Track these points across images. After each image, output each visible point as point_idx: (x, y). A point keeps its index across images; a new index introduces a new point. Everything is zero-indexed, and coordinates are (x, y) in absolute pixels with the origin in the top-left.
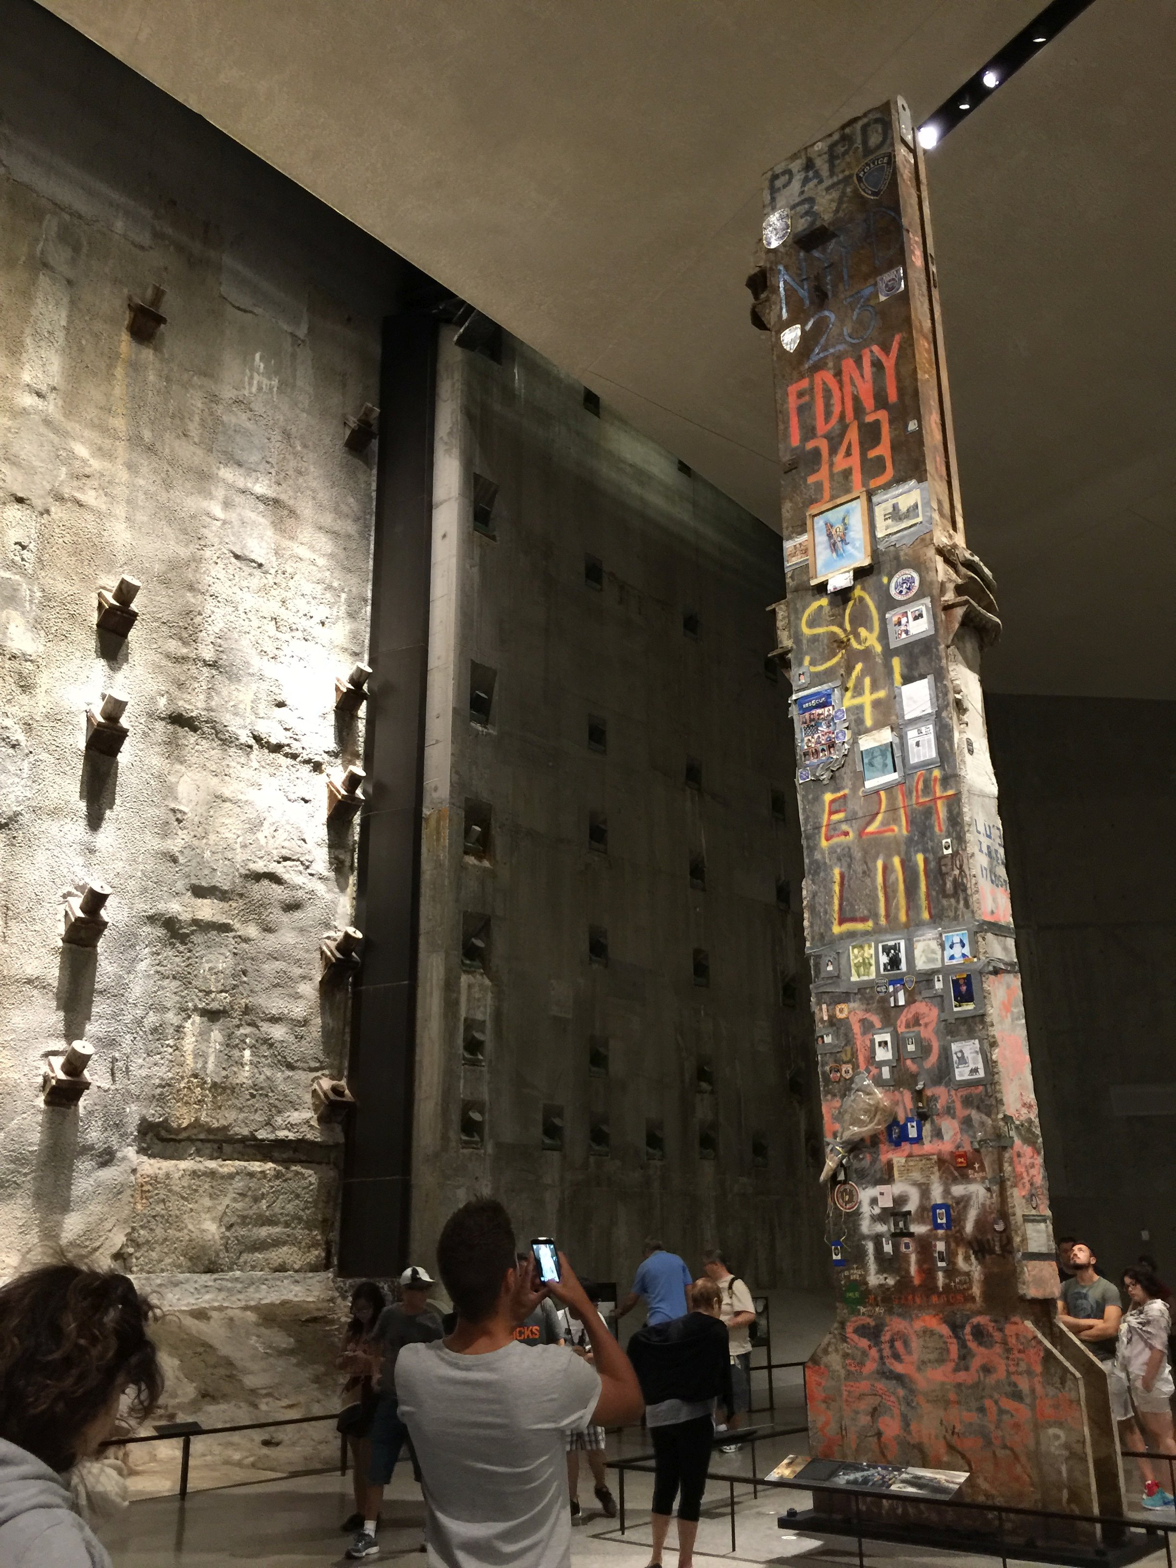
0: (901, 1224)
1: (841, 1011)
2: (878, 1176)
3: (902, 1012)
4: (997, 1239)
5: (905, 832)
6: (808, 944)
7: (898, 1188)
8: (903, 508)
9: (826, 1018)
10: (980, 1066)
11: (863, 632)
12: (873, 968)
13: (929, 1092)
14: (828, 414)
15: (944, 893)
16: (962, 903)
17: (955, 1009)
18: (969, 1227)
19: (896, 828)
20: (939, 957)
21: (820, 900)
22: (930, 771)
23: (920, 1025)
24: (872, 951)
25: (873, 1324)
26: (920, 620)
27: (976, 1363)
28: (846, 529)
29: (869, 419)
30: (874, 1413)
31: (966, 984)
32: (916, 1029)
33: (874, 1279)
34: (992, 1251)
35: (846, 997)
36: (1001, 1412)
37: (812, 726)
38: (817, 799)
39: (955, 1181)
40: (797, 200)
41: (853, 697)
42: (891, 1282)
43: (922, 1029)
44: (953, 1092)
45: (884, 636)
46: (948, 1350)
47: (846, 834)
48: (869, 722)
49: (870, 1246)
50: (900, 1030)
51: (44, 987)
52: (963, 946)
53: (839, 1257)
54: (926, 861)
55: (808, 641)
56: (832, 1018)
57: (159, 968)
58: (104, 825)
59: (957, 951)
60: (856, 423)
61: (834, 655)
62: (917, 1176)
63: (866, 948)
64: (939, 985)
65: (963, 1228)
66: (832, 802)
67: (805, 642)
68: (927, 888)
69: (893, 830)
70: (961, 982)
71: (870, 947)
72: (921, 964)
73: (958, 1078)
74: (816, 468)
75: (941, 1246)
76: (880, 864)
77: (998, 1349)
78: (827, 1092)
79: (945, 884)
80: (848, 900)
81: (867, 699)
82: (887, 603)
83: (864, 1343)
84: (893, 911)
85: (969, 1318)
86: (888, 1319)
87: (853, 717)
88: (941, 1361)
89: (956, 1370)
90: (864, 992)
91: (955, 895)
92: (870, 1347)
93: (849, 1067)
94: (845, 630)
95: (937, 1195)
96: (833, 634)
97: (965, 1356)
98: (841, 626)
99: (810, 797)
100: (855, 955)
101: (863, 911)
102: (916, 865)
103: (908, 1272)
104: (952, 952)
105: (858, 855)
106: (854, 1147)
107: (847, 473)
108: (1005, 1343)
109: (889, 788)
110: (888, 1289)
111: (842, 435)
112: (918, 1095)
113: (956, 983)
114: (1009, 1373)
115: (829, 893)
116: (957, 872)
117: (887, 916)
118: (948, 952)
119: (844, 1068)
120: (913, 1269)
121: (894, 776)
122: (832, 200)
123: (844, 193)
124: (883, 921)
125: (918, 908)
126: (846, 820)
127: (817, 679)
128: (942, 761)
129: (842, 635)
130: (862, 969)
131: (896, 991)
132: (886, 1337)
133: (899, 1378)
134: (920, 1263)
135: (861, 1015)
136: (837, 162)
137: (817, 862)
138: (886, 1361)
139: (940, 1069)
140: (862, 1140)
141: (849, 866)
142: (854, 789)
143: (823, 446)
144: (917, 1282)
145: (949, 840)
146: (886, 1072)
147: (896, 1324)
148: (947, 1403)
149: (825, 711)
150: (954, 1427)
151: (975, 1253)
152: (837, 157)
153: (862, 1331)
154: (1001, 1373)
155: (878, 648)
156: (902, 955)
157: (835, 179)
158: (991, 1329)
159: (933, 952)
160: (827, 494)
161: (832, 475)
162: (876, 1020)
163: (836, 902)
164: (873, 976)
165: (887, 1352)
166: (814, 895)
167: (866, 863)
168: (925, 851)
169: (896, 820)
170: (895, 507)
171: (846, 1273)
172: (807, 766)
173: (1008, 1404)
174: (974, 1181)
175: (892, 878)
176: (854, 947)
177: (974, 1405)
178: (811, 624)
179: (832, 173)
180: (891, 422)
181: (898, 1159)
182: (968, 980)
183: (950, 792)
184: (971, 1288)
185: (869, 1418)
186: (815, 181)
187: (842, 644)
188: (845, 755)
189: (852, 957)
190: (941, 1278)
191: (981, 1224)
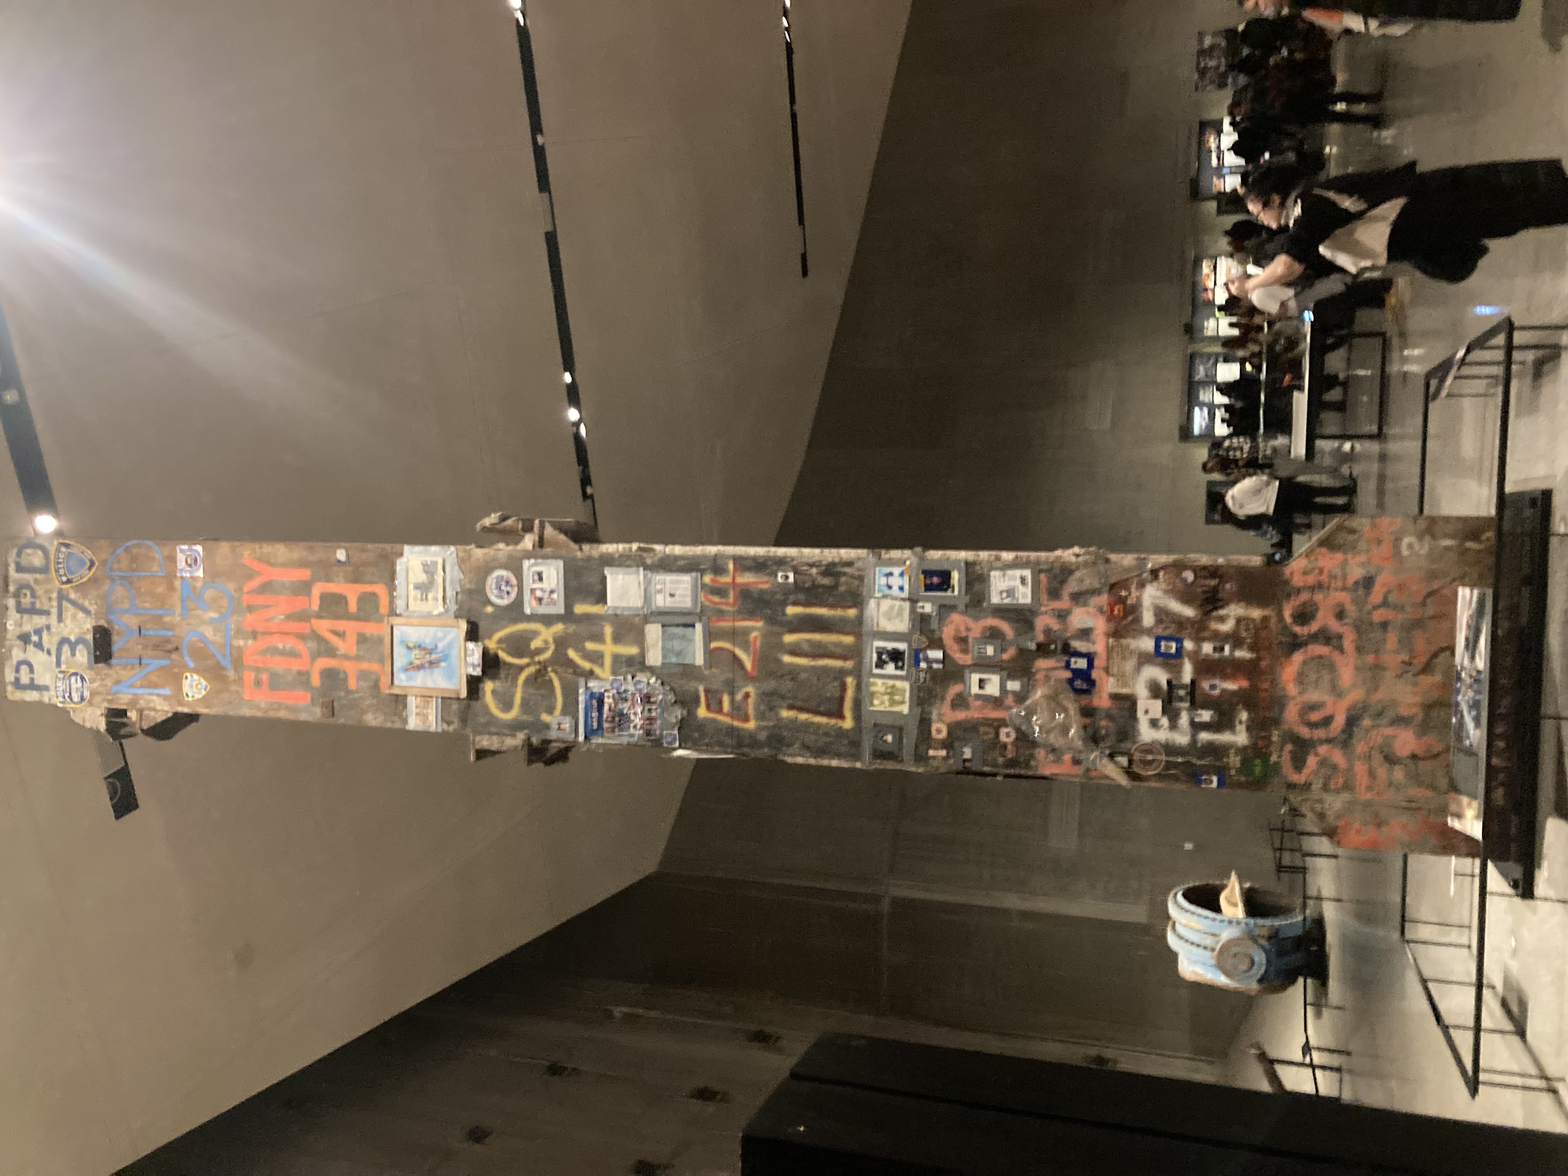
0: (1182, 693)
1: (939, 731)
2: (1126, 713)
3: (949, 657)
4: (1203, 582)
5: (760, 624)
6: (858, 765)
7: (1141, 691)
8: (423, 578)
9: (943, 753)
10: (1018, 573)
11: (535, 644)
12: (899, 684)
13: (1041, 638)
14: (292, 654)
15: (830, 589)
16: (847, 570)
17: (956, 592)
18: (1188, 612)
19: (754, 634)
20: (898, 603)
21: (810, 739)
22: (704, 586)
23: (967, 637)
24: (879, 682)
25: (1289, 747)
26: (544, 576)
27: (1335, 626)
28: (420, 647)
29: (315, 606)
30: (1390, 759)
31: (931, 577)
32: (970, 640)
33: (1240, 737)
34: (1215, 590)
35: (925, 723)
36: (1385, 604)
37: (621, 720)
38: (702, 726)
39: (1138, 620)
40: (54, 659)
41: (602, 665)
42: (1244, 716)
43: (972, 635)
44: (1043, 609)
45: (548, 620)
46: (1321, 657)
47: (747, 695)
48: (633, 650)
49: (1204, 736)
50: (969, 662)
52: (891, 574)
53: (1215, 779)
54: (795, 603)
55: (525, 713)
56: (947, 744)
59: (895, 581)
60: (314, 621)
61: (551, 681)
62: (1129, 665)
63: (873, 689)
64: (928, 608)
65: (1188, 619)
66: (708, 707)
67: (525, 718)
68: (824, 606)
69: (756, 638)
70: (928, 582)
71: (874, 684)
72: (902, 625)
73: (1028, 600)
74: (342, 676)
75: (1207, 648)
76: (787, 659)
77: (1319, 597)
78: (1028, 766)
79: (823, 586)
80: (819, 705)
81: (609, 649)
82: (515, 611)
83: (1312, 761)
84: (838, 651)
85: (1286, 627)
86: (1285, 727)
87: (624, 669)
88: (1331, 667)
89: (1341, 649)
90: (922, 699)
91: (837, 575)
92: (1316, 754)
93: (1003, 731)
94: (528, 665)
96: (527, 681)
97: (1325, 637)
98: (521, 668)
99: (696, 735)
100: (879, 704)
101: (832, 689)
102: (797, 616)
103: (1234, 693)
104: (895, 588)
105: (772, 684)
106: (1093, 738)
107: (362, 639)
108: (1312, 589)
109: (710, 635)
110: (1252, 721)
111: (319, 638)
112: (1043, 650)
113: (929, 588)
114: (1344, 589)
115: (807, 725)
116: (814, 571)
117: (845, 658)
118: (895, 591)
119: (1003, 738)
120: (1231, 686)
121: (699, 627)
122: (74, 617)
123: (74, 603)
124: (849, 664)
125: (843, 620)
126: (732, 694)
127: (570, 708)
128: (697, 570)
129: (532, 669)
130: (897, 698)
131: (927, 660)
132: (1305, 732)
133: (1352, 722)
134: (1225, 677)
135: (946, 708)
136: (38, 606)
137: (770, 737)
138: (1331, 736)
139: (1018, 621)
140: (1085, 727)
141: (783, 697)
142: (701, 678)
143: (324, 663)
144: (1245, 684)
145: (780, 574)
146: (1014, 686)
147: (1291, 717)
148: (1377, 668)
149: (608, 701)
150: (1404, 662)
151: (1216, 609)
152: (33, 604)
153: (1299, 763)
154: (1344, 597)
155: (559, 627)
156: (890, 645)
157: (54, 611)
158: (1297, 603)
159: (892, 608)
160: (375, 667)
161: (358, 658)
162: (955, 689)
163: (818, 719)
164: (905, 685)
165: (1320, 733)
166: (806, 747)
167: (782, 676)
168: (784, 604)
169: (746, 632)
170: (417, 587)
171: (1233, 772)
172: (661, 734)
173: (1376, 596)
174: (1139, 599)
175: (806, 647)
176: (872, 704)
177: (1378, 634)
178: (507, 706)
179: (47, 613)
180: (328, 580)
181: (1108, 686)
182: (928, 574)
183: (731, 566)
184: (1253, 620)
185: (1397, 767)
186: (45, 635)
187: (541, 672)
188: (662, 684)
189: (882, 708)
190: (1242, 654)
191: (1186, 598)
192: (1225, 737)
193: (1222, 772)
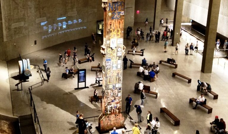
0: (112, 108)
2: (110, 105)
3: (114, 91)
5: (116, 75)
7: (112, 106)
10: (120, 95)
11: (114, 53)
12: (112, 87)
14: (113, 26)
15: (119, 80)
16: (121, 81)
17: (119, 91)
18: (118, 108)
20: (118, 86)
21: (107, 80)
25: (108, 116)
26: (120, 54)
27: (117, 118)
28: (114, 42)
29: (118, 29)
30: (108, 123)
35: (109, 90)
37: (108, 63)
39: (117, 104)
41: (113, 60)
43: (116, 92)
45: (117, 54)
47: (110, 74)
48: (114, 63)
49: (109, 111)
52: (120, 85)
55: (108, 53)
56: (107, 92)
60: (116, 29)
62: (114, 104)
64: (118, 88)
66: (109, 71)
71: (112, 85)
72: (116, 87)
73: (118, 96)
74: (111, 33)
75: (115, 109)
76: (113, 77)
77: (119, 116)
82: (118, 51)
83: (107, 118)
84: (114, 82)
85: (117, 114)
88: (114, 118)
90: (111, 89)
95: (115, 106)
97: (116, 117)
98: (112, 52)
99: (107, 70)
101: (111, 82)
102: (117, 78)
106: (108, 103)
107: (115, 35)
109: (115, 70)
110: (110, 114)
112: (115, 98)
116: (121, 79)
119: (108, 96)
120: (112, 112)
125: (117, 82)
127: (109, 58)
128: (121, 68)
131: (114, 89)
133: (110, 120)
137: (107, 77)
141: (110, 77)
142: (112, 70)
143: (112, 30)
145: (120, 76)
146: (112, 96)
147: (110, 116)
148: (114, 121)
151: (118, 110)
154: (119, 118)
155: (116, 56)
161: (113, 34)
162: (111, 92)
165: (109, 118)
168: (118, 76)
169: (116, 73)
170: (120, 41)
173: (119, 120)
174: (119, 104)
175: (114, 79)
177: (116, 120)
178: (109, 51)
181: (112, 103)
182: (120, 88)
184: (117, 112)
187: (112, 54)
189: (110, 86)
190: (115, 112)
191: (119, 107)
192: (109, 112)
193: (106, 112)
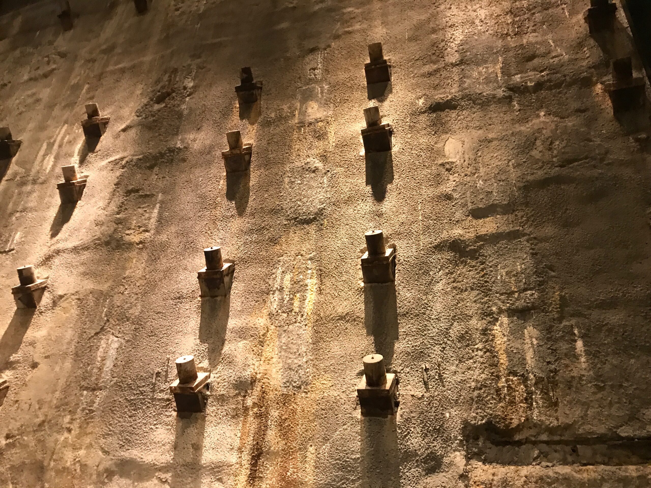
51: (355, 320)
57: (455, 285)
58: (387, 195)
